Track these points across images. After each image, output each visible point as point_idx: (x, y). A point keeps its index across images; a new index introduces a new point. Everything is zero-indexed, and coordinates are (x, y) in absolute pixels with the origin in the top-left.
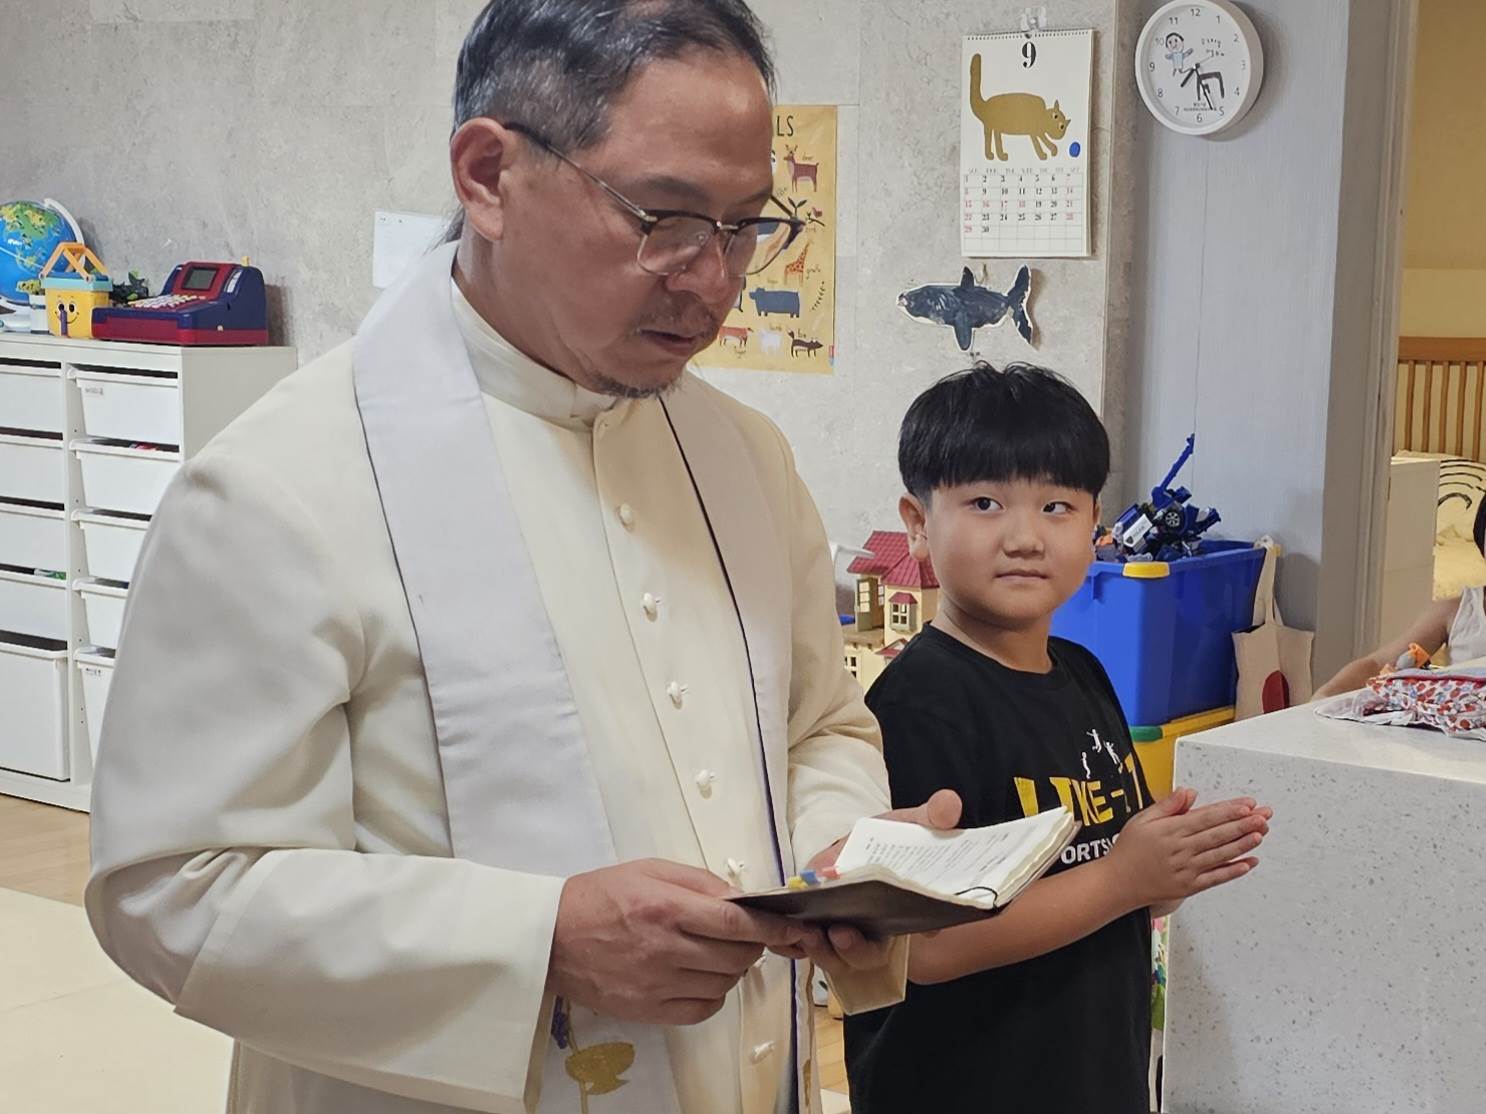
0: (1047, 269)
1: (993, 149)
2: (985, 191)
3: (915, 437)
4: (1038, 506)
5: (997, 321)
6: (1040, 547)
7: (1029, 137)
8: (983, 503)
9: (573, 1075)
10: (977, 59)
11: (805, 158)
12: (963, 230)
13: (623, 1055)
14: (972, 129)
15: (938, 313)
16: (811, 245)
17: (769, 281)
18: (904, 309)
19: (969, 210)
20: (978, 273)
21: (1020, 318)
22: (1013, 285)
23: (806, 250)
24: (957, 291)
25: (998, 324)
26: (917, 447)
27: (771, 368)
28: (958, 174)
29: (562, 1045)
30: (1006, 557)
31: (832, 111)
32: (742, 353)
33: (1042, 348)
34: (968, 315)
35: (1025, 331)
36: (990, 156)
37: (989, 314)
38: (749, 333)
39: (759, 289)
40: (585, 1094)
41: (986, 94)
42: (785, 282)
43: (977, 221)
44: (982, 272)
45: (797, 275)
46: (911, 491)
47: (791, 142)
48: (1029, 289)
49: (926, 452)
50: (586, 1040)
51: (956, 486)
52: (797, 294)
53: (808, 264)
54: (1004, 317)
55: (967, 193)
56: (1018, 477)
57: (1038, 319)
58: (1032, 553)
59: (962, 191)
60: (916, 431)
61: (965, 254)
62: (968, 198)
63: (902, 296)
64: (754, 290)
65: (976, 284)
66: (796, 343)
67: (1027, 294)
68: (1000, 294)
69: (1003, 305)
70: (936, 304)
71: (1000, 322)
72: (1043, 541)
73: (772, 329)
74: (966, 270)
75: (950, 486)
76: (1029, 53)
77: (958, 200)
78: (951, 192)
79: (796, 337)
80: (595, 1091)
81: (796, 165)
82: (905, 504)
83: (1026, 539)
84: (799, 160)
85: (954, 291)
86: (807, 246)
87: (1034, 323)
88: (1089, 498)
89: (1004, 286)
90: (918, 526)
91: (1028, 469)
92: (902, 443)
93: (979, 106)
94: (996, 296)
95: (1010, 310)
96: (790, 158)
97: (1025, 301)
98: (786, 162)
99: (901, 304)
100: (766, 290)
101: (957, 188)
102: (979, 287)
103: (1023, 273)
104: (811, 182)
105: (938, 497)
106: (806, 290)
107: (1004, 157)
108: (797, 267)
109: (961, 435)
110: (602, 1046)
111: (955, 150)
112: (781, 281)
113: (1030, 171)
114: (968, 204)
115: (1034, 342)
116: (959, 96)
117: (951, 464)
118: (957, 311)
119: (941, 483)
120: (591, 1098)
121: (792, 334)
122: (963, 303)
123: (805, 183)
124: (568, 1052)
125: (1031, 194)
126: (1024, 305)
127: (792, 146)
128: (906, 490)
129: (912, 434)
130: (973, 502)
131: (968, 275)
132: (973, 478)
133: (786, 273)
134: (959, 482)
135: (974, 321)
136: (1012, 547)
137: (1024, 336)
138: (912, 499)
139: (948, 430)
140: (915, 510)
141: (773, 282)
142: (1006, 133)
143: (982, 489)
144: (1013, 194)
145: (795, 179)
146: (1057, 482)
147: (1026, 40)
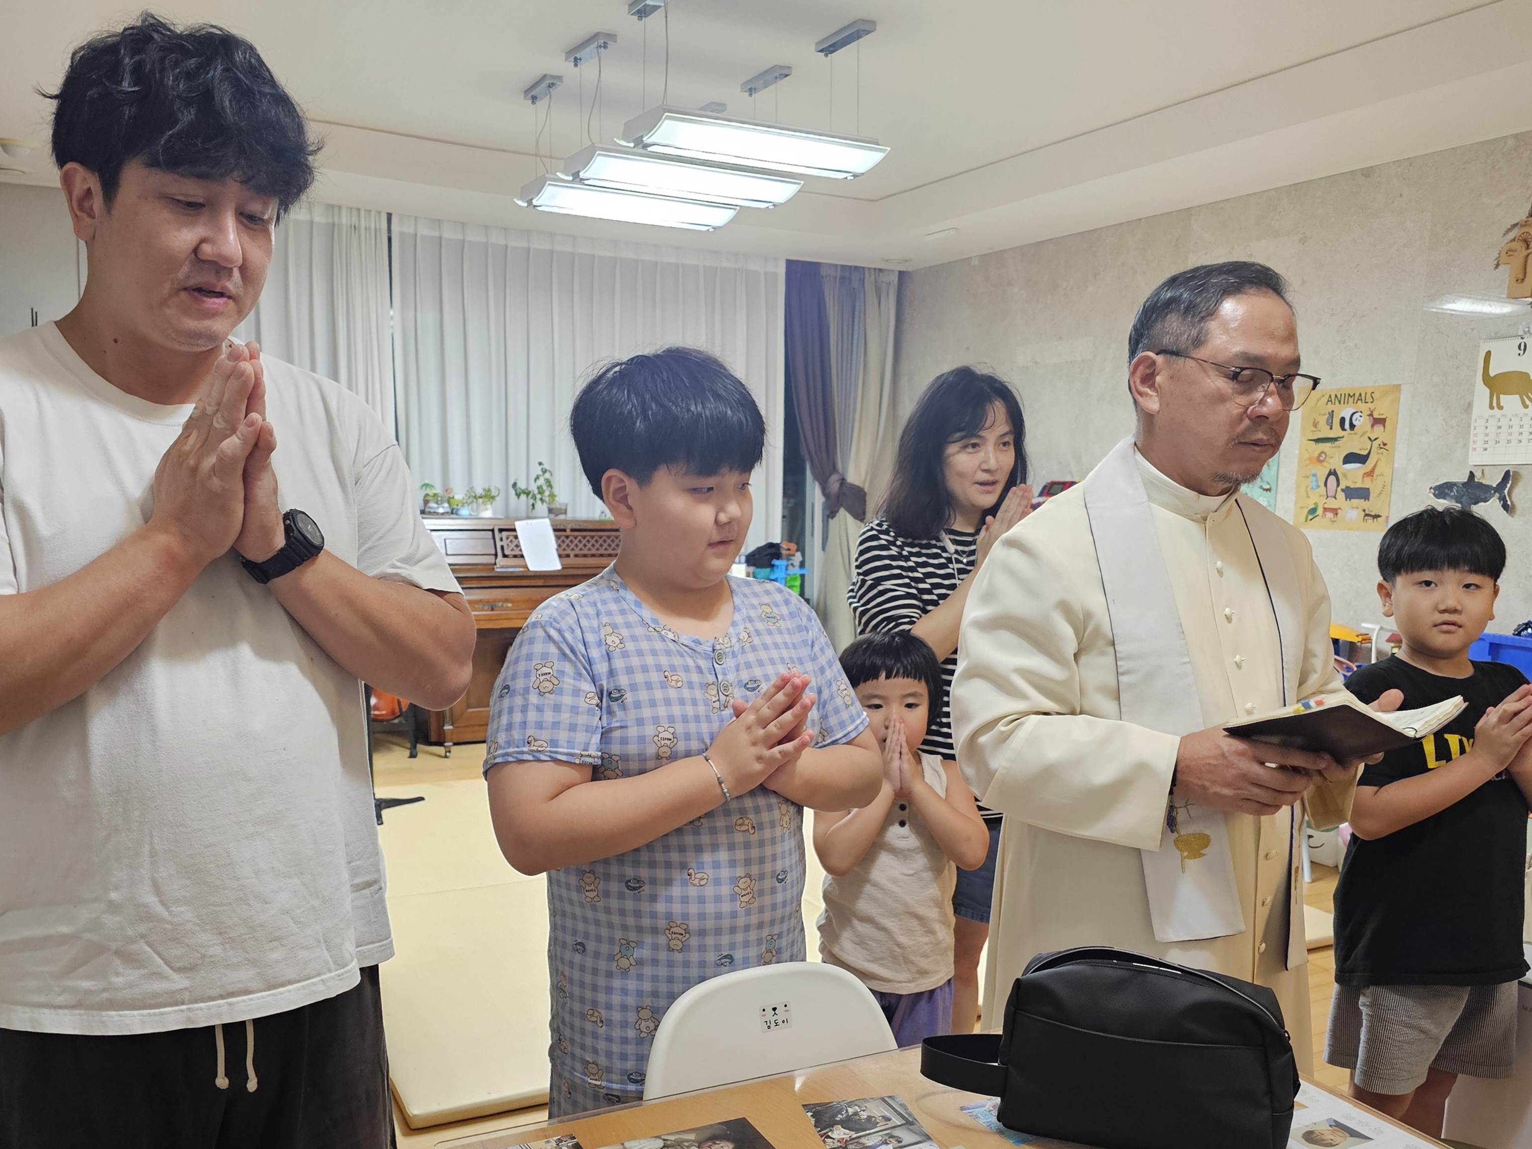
0: (1523, 471)
1: (1495, 404)
2: (1487, 427)
3: (1388, 547)
4: (1459, 584)
5: (1488, 501)
6: (1459, 608)
7: (1517, 396)
8: (1428, 583)
9: (1178, 848)
10: (1489, 354)
11: (1380, 414)
12: (1471, 450)
13: (1205, 841)
14: (1482, 392)
15: (1452, 497)
16: (1379, 462)
17: (1353, 482)
18: (1432, 495)
19: (1475, 439)
20: (1478, 474)
21: (1503, 499)
22: (1500, 480)
23: (1376, 464)
24: (1464, 484)
25: (1487, 503)
26: (1389, 553)
27: (1350, 529)
28: (1471, 419)
29: (1172, 832)
30: (1439, 614)
31: (1398, 388)
32: (1334, 521)
33: (1516, 516)
34: (1470, 498)
35: (1506, 507)
36: (1491, 407)
37: (1483, 497)
38: (1339, 511)
39: (1347, 487)
40: (1183, 858)
41: (1492, 372)
42: (1363, 481)
43: (1480, 445)
44: (1480, 474)
45: (1369, 478)
46: (1385, 579)
47: (1372, 406)
48: (1510, 482)
49: (1394, 555)
50: (1185, 830)
51: (1411, 573)
52: (1368, 489)
53: (1376, 472)
54: (1492, 499)
55: (1475, 429)
56: (1448, 569)
57: (1514, 499)
58: (1455, 611)
59: (1472, 428)
60: (1388, 544)
61: (1471, 463)
62: (1476, 432)
63: (1431, 488)
64: (1344, 487)
65: (1476, 480)
66: (1366, 515)
67: (1509, 485)
68: (1491, 486)
69: (1493, 492)
70: (1451, 492)
71: (1490, 501)
72: (1461, 604)
73: (1353, 508)
74: (1471, 473)
75: (1407, 573)
76: (1522, 347)
77: (1469, 433)
78: (1465, 429)
79: (1367, 512)
80: (1188, 857)
81: (1374, 419)
82: (1380, 586)
83: (1451, 603)
84: (1376, 416)
85: (1463, 484)
86: (1377, 462)
87: (1512, 502)
88: (1491, 582)
89: (1494, 480)
90: (1388, 599)
91: (1454, 563)
92: (1380, 551)
93: (1488, 380)
94: (1488, 487)
95: (1497, 495)
96: (1371, 415)
97: (1507, 489)
98: (1368, 417)
99: (1430, 492)
100: (1352, 487)
101: (1469, 426)
102: (1478, 482)
103: (1507, 474)
104: (1382, 428)
105: (1400, 580)
106: (1373, 486)
107: (1500, 408)
108: (1370, 474)
109: (1414, 545)
110: (1193, 834)
111: (1470, 405)
112: (1360, 481)
113: (1516, 415)
114: (1475, 435)
115: (1511, 512)
116: (1475, 375)
117: (1408, 562)
118: (1463, 496)
119: (1402, 572)
120: (1187, 861)
121: (1364, 511)
122: (1467, 491)
123: (1379, 428)
124: (1175, 835)
125: (1516, 429)
126: (1506, 491)
127: (1372, 408)
128: (1382, 579)
129: (1385, 547)
130: (1421, 583)
131: (1472, 475)
132: (1421, 569)
133: (1363, 477)
134: (1412, 571)
135: (1473, 501)
136: (1442, 607)
137: (1505, 509)
138: (1385, 583)
139: (1407, 543)
140: (1386, 589)
141: (1356, 483)
142: (1504, 394)
143: (1427, 575)
144: (1505, 429)
145: (1373, 426)
146: (1471, 571)
147: (1520, 341)
